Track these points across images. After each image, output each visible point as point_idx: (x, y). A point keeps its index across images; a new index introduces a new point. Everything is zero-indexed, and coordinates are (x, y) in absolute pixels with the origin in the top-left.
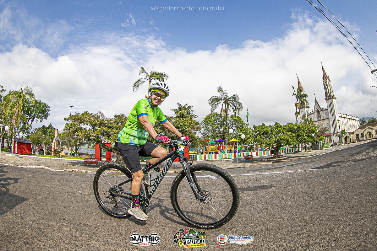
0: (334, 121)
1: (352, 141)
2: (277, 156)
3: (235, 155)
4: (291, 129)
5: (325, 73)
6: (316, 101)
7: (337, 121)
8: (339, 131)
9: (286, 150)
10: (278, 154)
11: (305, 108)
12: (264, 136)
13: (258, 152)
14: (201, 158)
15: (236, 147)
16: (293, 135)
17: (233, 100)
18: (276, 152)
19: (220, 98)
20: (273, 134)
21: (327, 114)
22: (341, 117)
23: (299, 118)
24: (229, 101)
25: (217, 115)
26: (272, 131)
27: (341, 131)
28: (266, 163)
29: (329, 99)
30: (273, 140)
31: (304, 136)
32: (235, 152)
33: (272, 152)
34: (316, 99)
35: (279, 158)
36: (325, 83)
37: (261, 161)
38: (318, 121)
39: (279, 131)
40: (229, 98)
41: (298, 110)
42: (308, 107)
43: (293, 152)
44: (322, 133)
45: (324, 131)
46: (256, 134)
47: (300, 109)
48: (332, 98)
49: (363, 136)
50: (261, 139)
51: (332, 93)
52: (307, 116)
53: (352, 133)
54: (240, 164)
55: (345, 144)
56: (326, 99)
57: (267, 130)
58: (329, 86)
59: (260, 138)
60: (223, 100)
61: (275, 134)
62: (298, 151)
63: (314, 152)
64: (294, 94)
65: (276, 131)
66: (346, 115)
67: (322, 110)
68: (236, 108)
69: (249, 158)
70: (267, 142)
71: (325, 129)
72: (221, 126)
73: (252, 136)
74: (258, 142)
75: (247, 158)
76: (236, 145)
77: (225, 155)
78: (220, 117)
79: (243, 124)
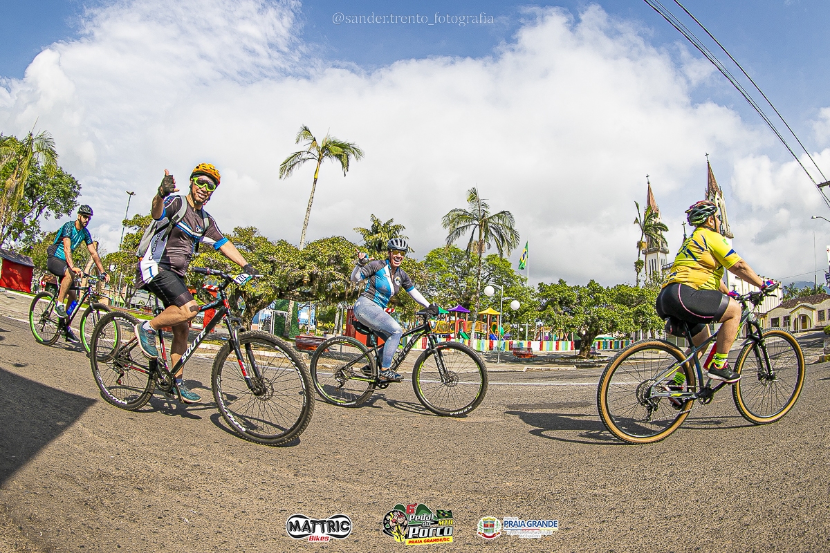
2: (588, 356)
3: (491, 344)
4: (622, 297)
5: (714, 179)
9: (607, 342)
10: (590, 350)
11: (659, 253)
12: (562, 309)
13: (545, 343)
15: (495, 327)
16: (627, 310)
17: (501, 222)
18: (586, 345)
19: (470, 215)
20: (581, 306)
23: (644, 276)
25: (456, 251)
26: (580, 298)
28: (562, 368)
30: (581, 318)
31: (651, 315)
32: (492, 338)
33: (577, 345)
35: (592, 358)
37: (550, 362)
39: (597, 299)
40: (489, 216)
41: (642, 257)
42: (665, 252)
46: (544, 301)
47: (645, 253)
49: (789, 323)
50: (555, 315)
52: (661, 272)
53: (764, 315)
54: (503, 365)
57: (569, 296)
59: (552, 311)
60: (477, 220)
61: (587, 306)
64: (636, 221)
65: (589, 300)
68: (503, 240)
69: (524, 355)
70: (568, 321)
72: (462, 277)
73: (534, 306)
74: (547, 321)
75: (521, 354)
76: (495, 323)
77: (469, 343)
78: (462, 256)
79: (514, 278)
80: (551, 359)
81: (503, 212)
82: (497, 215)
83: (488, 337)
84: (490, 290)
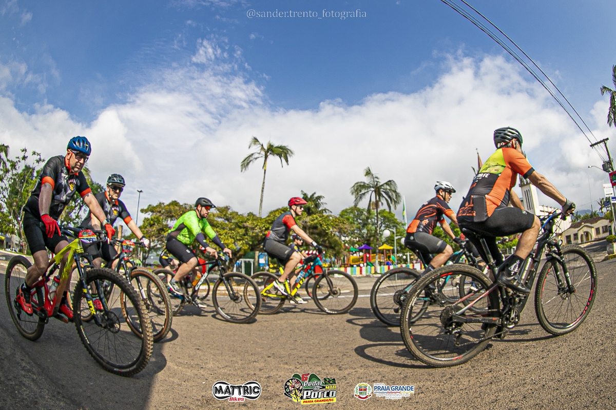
15: (389, 257)
17: (388, 187)
19: (368, 184)
22: (544, 211)
24: (382, 190)
32: (388, 264)
40: (381, 184)
49: (577, 237)
53: (561, 234)
54: (399, 281)
60: (373, 187)
68: (391, 200)
77: (375, 269)
78: (363, 212)
79: (398, 224)
81: (390, 181)
82: (386, 184)
83: (386, 264)
84: (387, 233)
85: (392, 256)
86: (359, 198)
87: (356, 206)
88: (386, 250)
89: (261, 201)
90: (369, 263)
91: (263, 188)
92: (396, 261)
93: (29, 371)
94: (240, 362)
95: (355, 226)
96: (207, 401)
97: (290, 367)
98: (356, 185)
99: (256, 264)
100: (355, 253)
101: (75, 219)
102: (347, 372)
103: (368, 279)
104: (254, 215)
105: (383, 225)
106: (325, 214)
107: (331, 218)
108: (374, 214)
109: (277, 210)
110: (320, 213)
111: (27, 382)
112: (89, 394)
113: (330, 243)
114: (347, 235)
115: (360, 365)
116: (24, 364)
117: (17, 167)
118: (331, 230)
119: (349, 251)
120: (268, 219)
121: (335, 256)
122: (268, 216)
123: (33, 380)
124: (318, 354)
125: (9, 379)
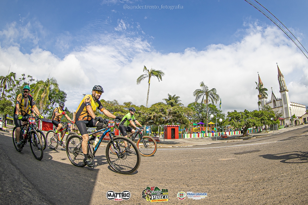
0: (286, 109)
1: (300, 124)
4: (256, 115)
5: (280, 71)
6: (273, 93)
7: (289, 108)
8: (290, 116)
9: (251, 130)
10: (246, 133)
11: (264, 98)
12: (237, 120)
13: (230, 132)
14: (187, 136)
15: (213, 128)
16: (258, 119)
17: (213, 92)
19: (202, 91)
21: (281, 103)
22: (292, 105)
23: (261, 107)
24: (209, 93)
26: (242, 116)
27: (292, 116)
28: (238, 140)
29: (282, 91)
30: (243, 123)
31: (266, 120)
33: (242, 132)
34: (272, 92)
35: (247, 136)
36: (280, 79)
38: (274, 108)
39: (248, 116)
40: (209, 91)
41: (260, 100)
42: (266, 98)
43: (256, 132)
44: (278, 117)
45: (279, 116)
46: (230, 118)
48: (285, 90)
51: (285, 87)
53: (301, 117)
54: (218, 141)
55: (295, 126)
56: (281, 92)
58: (282, 82)
59: (233, 121)
60: (205, 92)
61: (244, 118)
62: (260, 132)
63: (272, 132)
64: (257, 88)
66: (296, 103)
67: (277, 100)
68: (214, 99)
69: (225, 137)
70: (239, 124)
71: (280, 115)
72: (200, 112)
73: (227, 120)
74: (232, 125)
75: (223, 137)
76: (213, 127)
77: (206, 135)
78: (199, 105)
79: (218, 111)
80: (233, 138)
81: (213, 89)
82: (211, 90)
83: (211, 132)
84: (212, 116)
85: (215, 129)
86: (198, 97)
87: (196, 101)
88: (211, 124)
89: (148, 99)
90: (203, 131)
91: (148, 93)
92: (217, 131)
93: (27, 187)
94: (137, 182)
95: (196, 112)
96: (120, 202)
97: (163, 185)
98: (197, 91)
99: (145, 132)
100: (196, 126)
101: (50, 109)
102: (191, 188)
103: (202, 140)
104: (144, 107)
105: (210, 112)
106: (180, 106)
107: (183, 108)
108: (205, 106)
109: (156, 104)
110: (178, 106)
111: (26, 192)
112: (59, 199)
113: (183, 121)
114: (192, 117)
115: (198, 184)
116: (25, 184)
117: (20, 83)
118: (184, 114)
119: (192, 125)
120: (151, 109)
121: (185, 127)
122: (151, 107)
123: (30, 192)
124: (177, 178)
125: (17, 191)
